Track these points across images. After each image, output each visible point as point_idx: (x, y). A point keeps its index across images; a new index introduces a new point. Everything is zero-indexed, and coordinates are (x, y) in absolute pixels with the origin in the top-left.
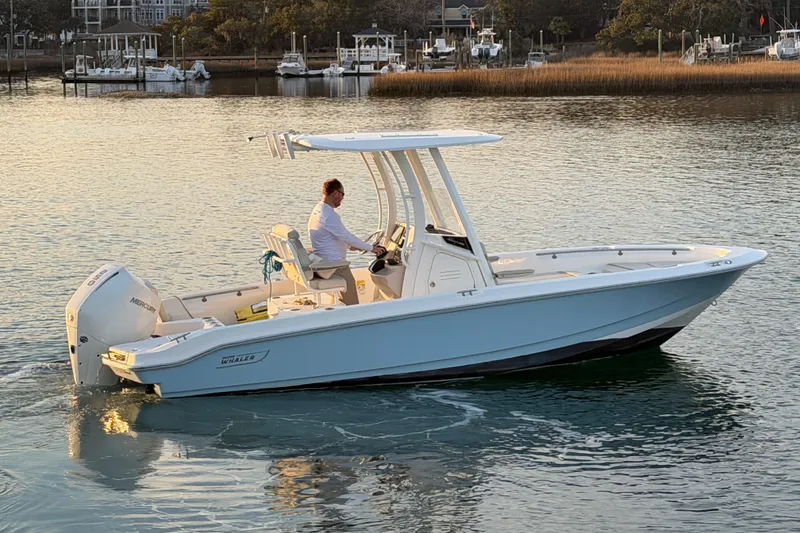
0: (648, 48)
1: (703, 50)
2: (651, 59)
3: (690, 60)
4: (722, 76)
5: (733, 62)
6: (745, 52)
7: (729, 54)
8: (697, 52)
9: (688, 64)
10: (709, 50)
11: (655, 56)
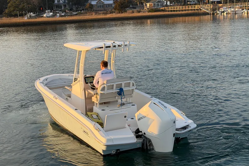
0: (16, 16)
1: (29, 16)
2: (16, 18)
3: (26, 18)
4: (34, 22)
5: (36, 18)
6: (39, 16)
7: (35, 16)
8: (27, 16)
9: (25, 19)
10: (30, 16)
11: (18, 17)
